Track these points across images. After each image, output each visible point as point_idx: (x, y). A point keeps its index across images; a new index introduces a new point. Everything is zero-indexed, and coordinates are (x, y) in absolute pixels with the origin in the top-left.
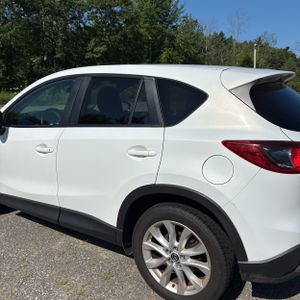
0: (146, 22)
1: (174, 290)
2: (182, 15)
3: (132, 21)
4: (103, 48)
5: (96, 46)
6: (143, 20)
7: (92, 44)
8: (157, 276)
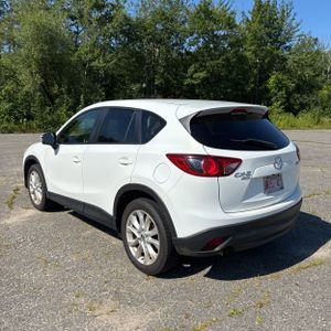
0: (252, 44)
1: (142, 262)
2: (298, 33)
3: (237, 44)
4: (202, 75)
5: (196, 71)
6: (248, 42)
7: (191, 69)
8: (134, 251)
